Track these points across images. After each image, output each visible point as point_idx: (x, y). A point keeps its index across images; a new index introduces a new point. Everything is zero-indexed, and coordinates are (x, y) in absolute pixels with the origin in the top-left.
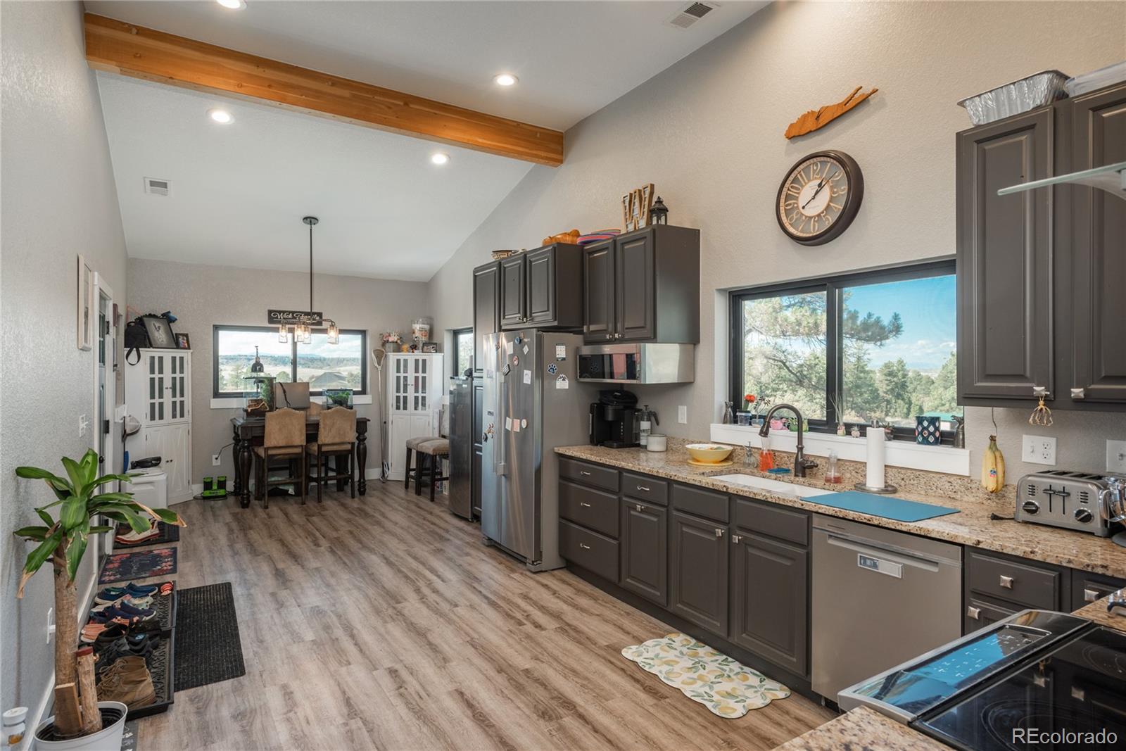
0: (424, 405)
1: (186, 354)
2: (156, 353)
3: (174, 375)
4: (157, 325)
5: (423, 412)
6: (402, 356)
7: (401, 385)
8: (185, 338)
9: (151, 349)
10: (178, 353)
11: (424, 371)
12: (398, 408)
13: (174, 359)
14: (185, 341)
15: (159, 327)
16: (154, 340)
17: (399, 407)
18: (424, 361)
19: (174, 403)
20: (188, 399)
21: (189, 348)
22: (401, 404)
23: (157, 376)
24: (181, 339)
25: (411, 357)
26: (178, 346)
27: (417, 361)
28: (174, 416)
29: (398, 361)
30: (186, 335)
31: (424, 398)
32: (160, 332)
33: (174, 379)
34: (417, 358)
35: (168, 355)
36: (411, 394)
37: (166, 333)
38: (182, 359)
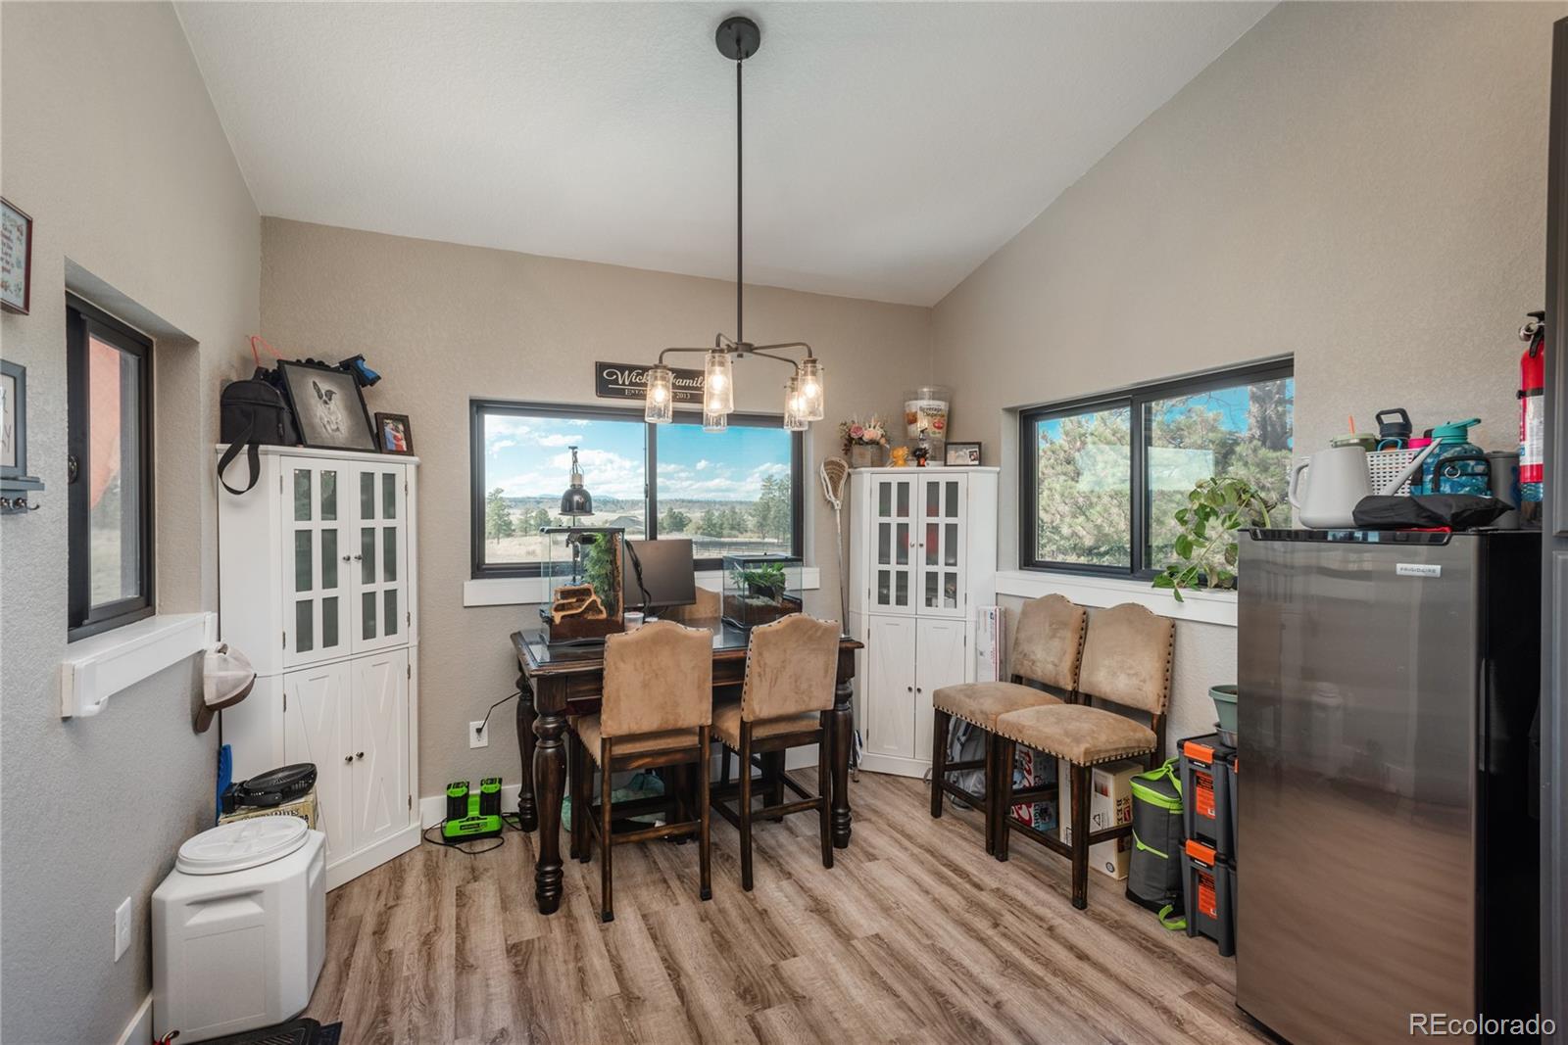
0: (951, 594)
1: (404, 469)
2: (317, 463)
3: (368, 523)
4: (324, 387)
5: (951, 611)
6: (893, 475)
7: (893, 542)
8: (401, 427)
9: (300, 450)
10: (379, 465)
11: (952, 511)
12: (883, 599)
13: (367, 479)
14: (401, 435)
15: (330, 394)
16: (313, 427)
17: (888, 596)
18: (952, 487)
19: (369, 599)
20: (406, 585)
21: (410, 452)
22: (892, 590)
23: (317, 525)
24: (389, 428)
25: (918, 478)
26: (379, 445)
27: (933, 487)
28: (369, 633)
29: (885, 488)
30: (403, 420)
31: (951, 578)
32: (332, 405)
33: (368, 533)
34: (933, 478)
35: (349, 468)
36: (917, 567)
37: (350, 410)
38: (390, 479)
